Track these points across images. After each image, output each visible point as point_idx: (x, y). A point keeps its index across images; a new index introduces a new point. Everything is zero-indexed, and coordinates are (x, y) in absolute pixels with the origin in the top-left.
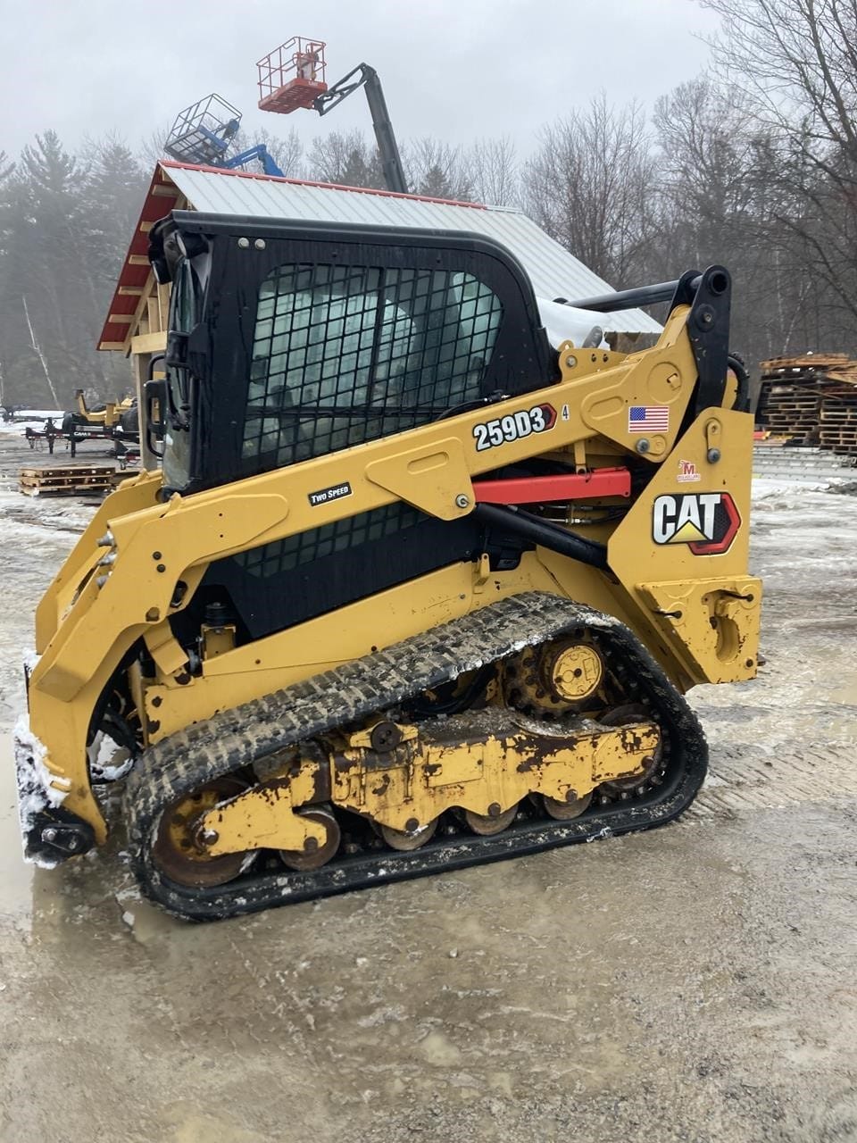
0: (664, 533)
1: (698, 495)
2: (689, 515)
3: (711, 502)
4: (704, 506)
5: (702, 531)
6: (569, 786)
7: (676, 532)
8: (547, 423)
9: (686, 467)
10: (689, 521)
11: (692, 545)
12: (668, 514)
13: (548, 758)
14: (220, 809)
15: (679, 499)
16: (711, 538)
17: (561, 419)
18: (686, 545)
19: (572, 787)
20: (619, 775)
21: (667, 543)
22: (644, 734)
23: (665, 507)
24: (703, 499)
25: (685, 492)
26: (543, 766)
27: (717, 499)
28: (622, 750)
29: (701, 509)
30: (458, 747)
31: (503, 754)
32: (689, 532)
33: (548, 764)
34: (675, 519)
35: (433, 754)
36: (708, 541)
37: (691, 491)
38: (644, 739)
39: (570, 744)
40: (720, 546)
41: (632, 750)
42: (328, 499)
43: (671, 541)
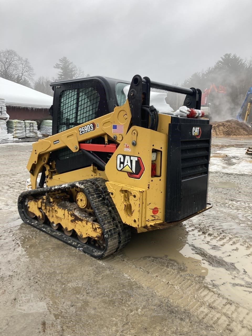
0: (120, 167)
1: (130, 156)
2: (127, 163)
3: (134, 159)
4: (132, 160)
5: (131, 169)
6: (81, 232)
7: (124, 167)
8: (94, 128)
9: (126, 146)
10: (127, 165)
11: (129, 173)
12: (121, 161)
13: (77, 221)
14: (30, 202)
15: (124, 156)
16: (135, 172)
17: (97, 127)
18: (126, 173)
19: (82, 233)
20: (91, 236)
21: (121, 171)
22: (97, 227)
23: (120, 158)
24: (132, 158)
25: (126, 154)
26: (76, 223)
27: (136, 159)
28: (92, 229)
29: (131, 161)
30: (60, 209)
31: (68, 215)
32: (127, 169)
33: (77, 223)
34: (123, 163)
35: (56, 207)
36: (133, 173)
37: (128, 155)
38: (98, 229)
39: (81, 220)
40: (138, 176)
41: (94, 231)
42: (56, 143)
43: (122, 170)
